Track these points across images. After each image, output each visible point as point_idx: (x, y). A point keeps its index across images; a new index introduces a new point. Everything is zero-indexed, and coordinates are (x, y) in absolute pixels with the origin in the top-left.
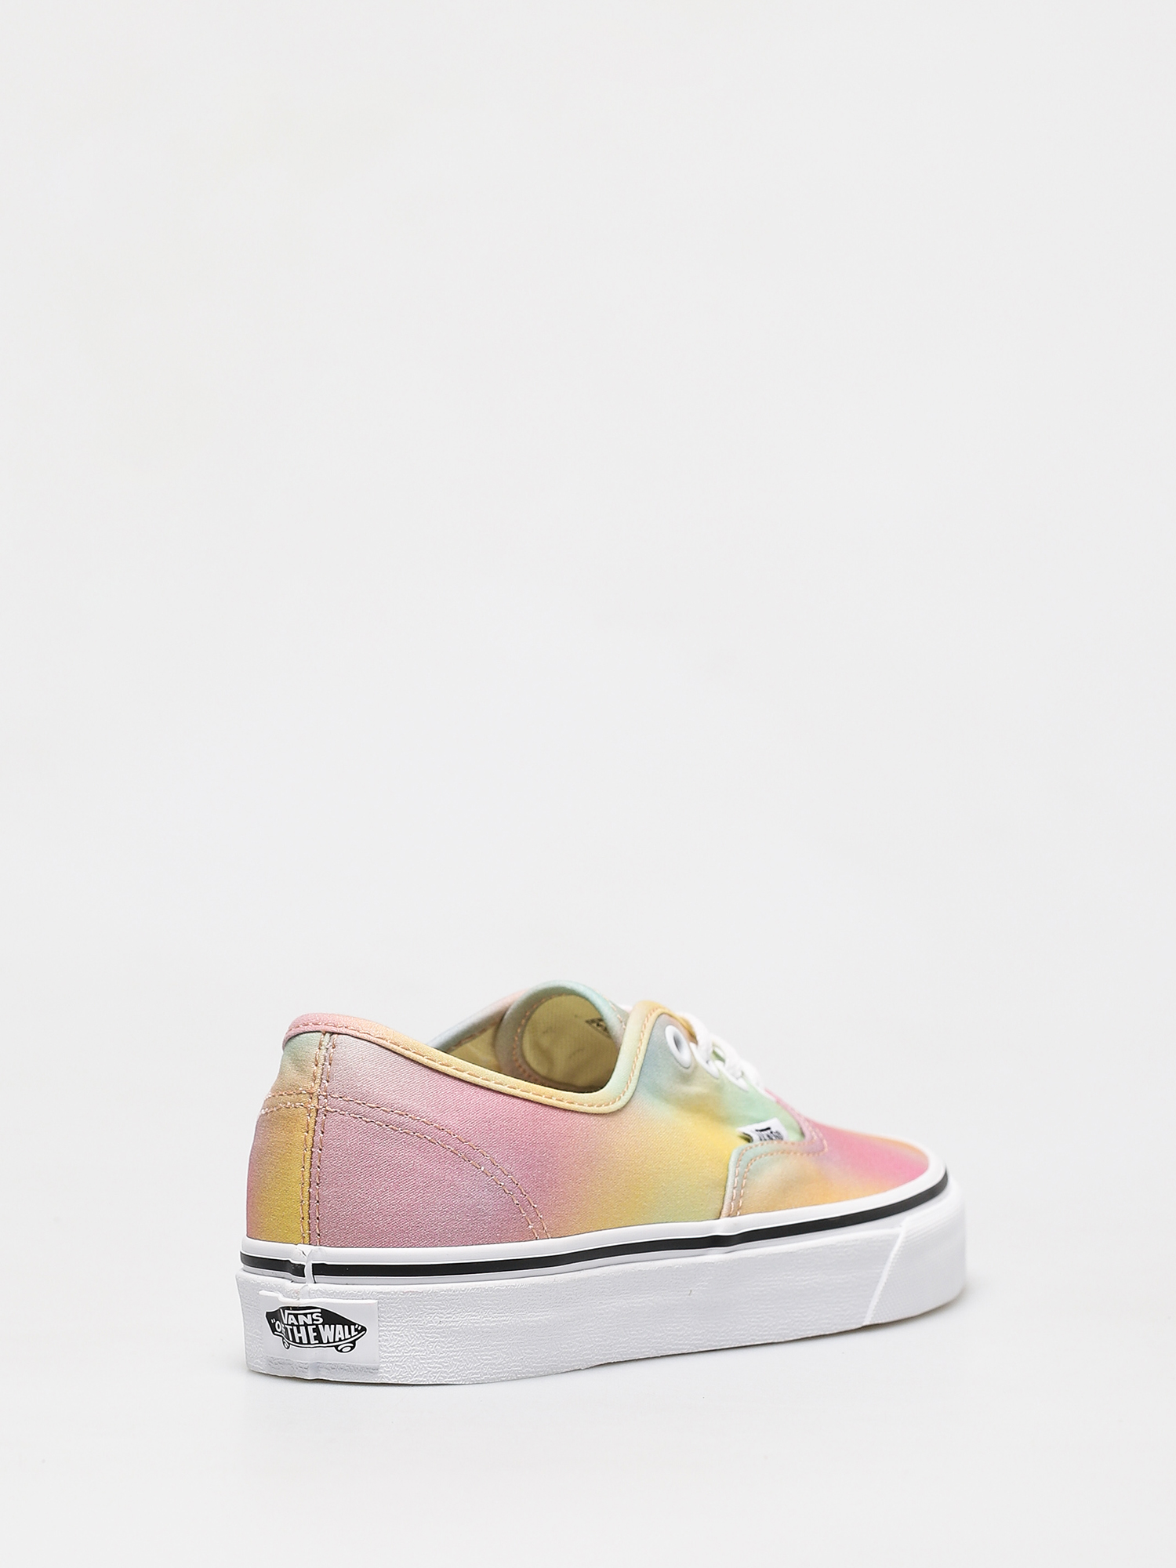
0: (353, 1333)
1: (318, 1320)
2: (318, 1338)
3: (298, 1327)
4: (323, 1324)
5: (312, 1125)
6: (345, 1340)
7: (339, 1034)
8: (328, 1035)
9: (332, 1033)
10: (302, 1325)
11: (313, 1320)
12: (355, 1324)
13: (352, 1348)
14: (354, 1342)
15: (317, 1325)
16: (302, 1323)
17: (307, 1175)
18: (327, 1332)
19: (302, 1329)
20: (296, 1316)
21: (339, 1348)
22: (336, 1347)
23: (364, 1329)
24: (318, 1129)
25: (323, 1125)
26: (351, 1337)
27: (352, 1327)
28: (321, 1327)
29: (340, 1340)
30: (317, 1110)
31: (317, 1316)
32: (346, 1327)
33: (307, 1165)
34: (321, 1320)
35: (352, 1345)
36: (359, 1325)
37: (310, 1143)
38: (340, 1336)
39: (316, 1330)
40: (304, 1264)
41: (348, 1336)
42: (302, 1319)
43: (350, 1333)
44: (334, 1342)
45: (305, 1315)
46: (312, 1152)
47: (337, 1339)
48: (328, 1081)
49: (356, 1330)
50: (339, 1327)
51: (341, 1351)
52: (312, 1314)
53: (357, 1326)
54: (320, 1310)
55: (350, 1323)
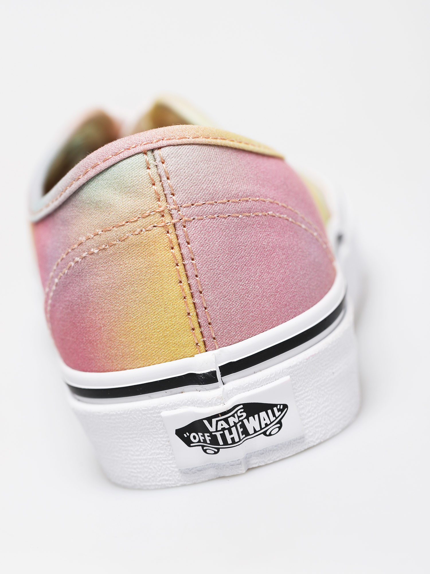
0: (277, 414)
1: (242, 416)
2: (246, 432)
3: (230, 430)
4: (247, 418)
5: (175, 241)
6: (271, 423)
7: (159, 148)
8: (149, 153)
9: (153, 150)
10: (233, 426)
11: (239, 417)
12: (276, 405)
13: (280, 428)
14: (280, 422)
15: (242, 421)
16: (232, 424)
17: (187, 288)
18: (252, 424)
19: (234, 430)
20: (226, 420)
21: (268, 433)
22: (265, 433)
23: (285, 406)
24: (182, 241)
25: (186, 236)
26: (277, 418)
27: (275, 409)
28: (245, 421)
29: (267, 425)
30: (174, 225)
31: (241, 412)
32: (269, 411)
33: (184, 279)
34: (244, 415)
35: (279, 425)
36: (280, 405)
37: (179, 258)
38: (265, 422)
39: (243, 426)
40: (215, 370)
41: (272, 419)
42: (231, 420)
43: (274, 415)
44: (261, 429)
45: (233, 416)
46: (184, 265)
47: (263, 426)
48: (173, 195)
49: (279, 410)
50: (263, 414)
51: (270, 435)
52: (236, 412)
53: (278, 407)
54: (242, 406)
55: (271, 407)
